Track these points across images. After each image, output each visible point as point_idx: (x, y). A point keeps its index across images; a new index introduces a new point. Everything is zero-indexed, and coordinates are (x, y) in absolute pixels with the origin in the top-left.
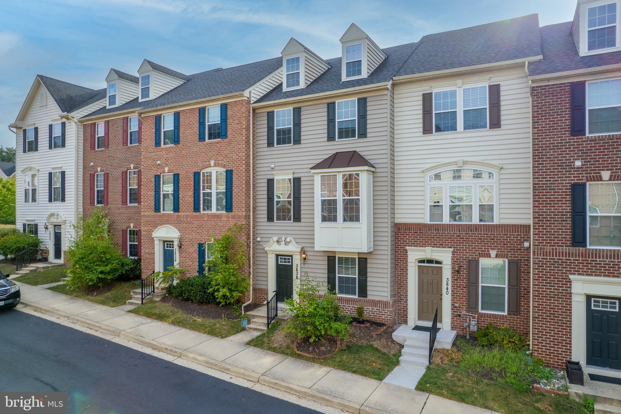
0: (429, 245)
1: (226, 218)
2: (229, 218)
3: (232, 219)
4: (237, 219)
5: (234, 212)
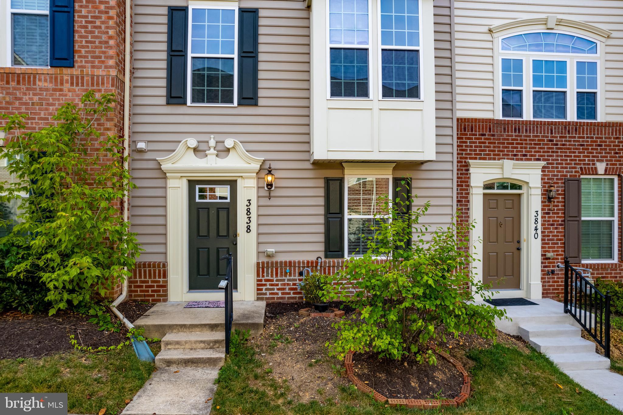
0: (506, 156)
1: (51, 82)
2: (62, 84)
3: (72, 84)
4: (88, 85)
5: (79, 67)
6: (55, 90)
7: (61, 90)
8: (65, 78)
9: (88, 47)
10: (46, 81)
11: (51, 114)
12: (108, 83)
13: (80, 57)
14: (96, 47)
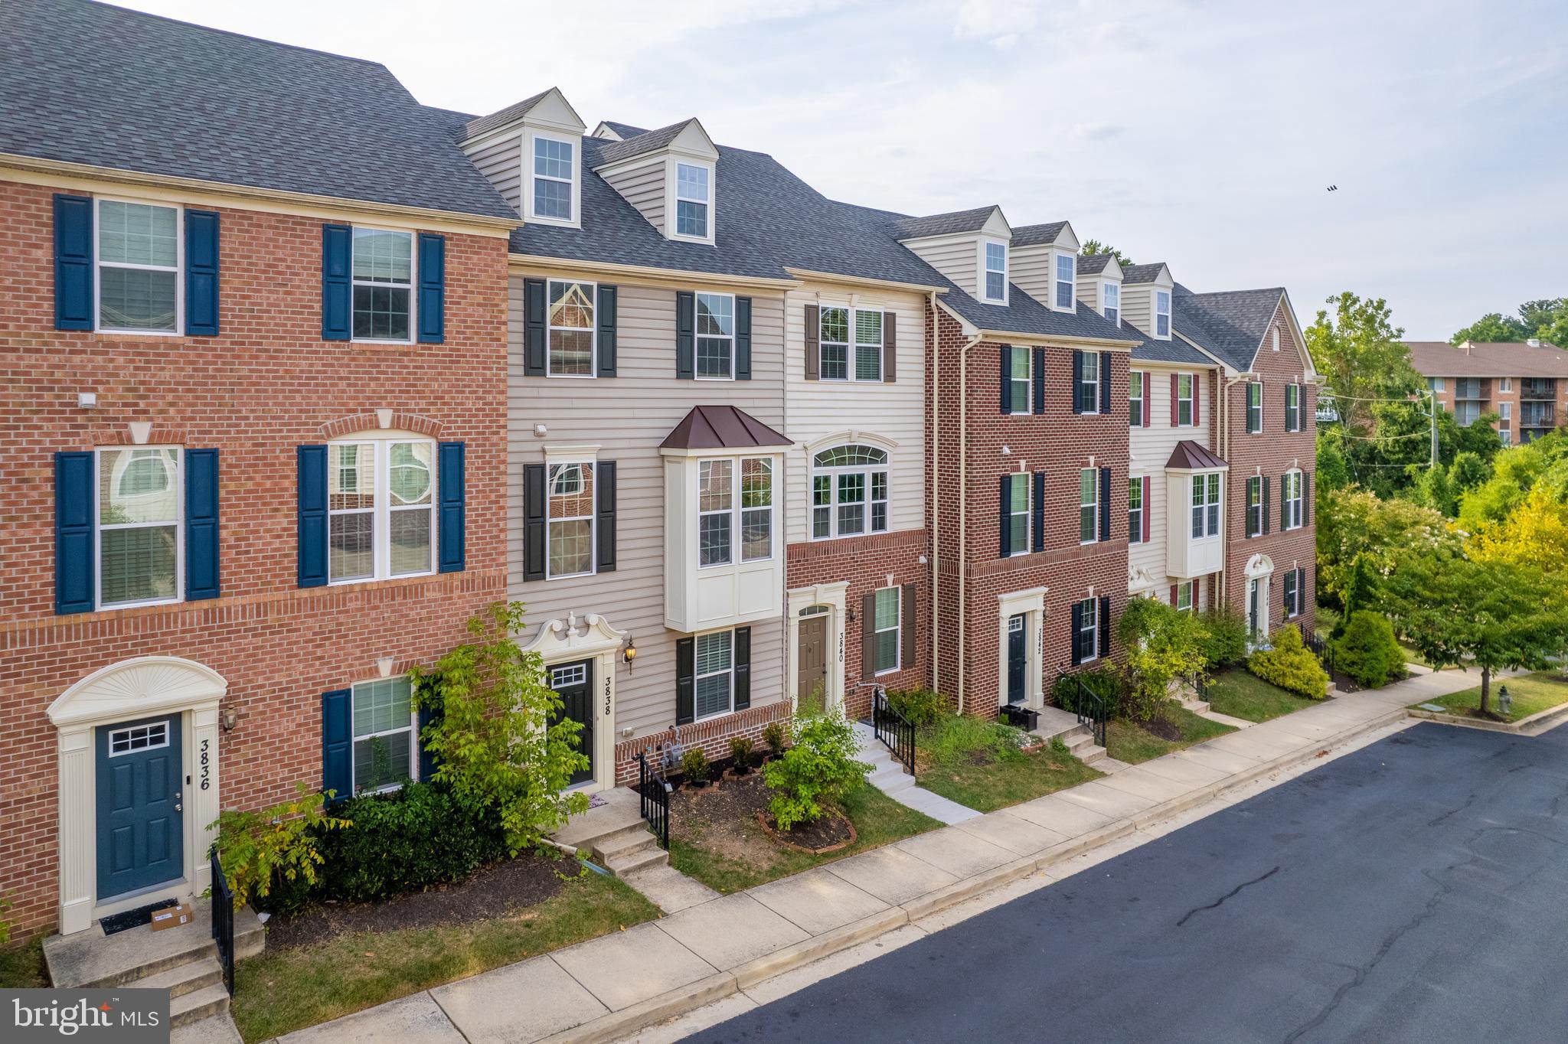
0: (818, 580)
1: (440, 591)
2: (451, 591)
3: (462, 590)
4: (479, 589)
5: (470, 568)
6: (444, 599)
7: (451, 598)
8: (455, 584)
9: (478, 544)
10: (434, 590)
11: (439, 628)
12: (500, 583)
13: (470, 557)
14: (487, 544)
